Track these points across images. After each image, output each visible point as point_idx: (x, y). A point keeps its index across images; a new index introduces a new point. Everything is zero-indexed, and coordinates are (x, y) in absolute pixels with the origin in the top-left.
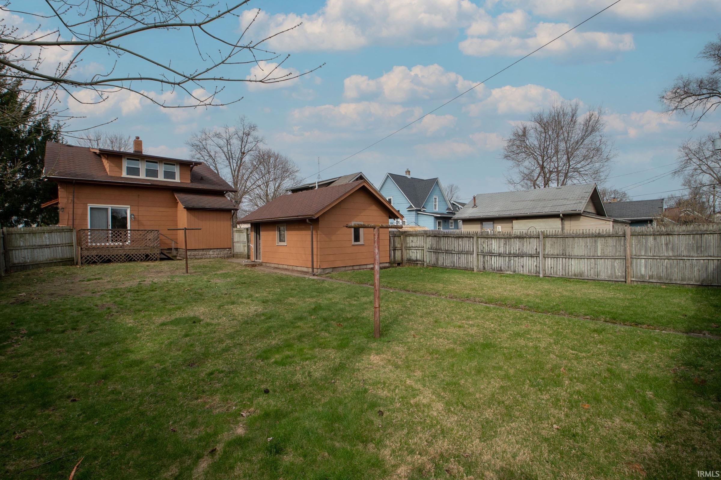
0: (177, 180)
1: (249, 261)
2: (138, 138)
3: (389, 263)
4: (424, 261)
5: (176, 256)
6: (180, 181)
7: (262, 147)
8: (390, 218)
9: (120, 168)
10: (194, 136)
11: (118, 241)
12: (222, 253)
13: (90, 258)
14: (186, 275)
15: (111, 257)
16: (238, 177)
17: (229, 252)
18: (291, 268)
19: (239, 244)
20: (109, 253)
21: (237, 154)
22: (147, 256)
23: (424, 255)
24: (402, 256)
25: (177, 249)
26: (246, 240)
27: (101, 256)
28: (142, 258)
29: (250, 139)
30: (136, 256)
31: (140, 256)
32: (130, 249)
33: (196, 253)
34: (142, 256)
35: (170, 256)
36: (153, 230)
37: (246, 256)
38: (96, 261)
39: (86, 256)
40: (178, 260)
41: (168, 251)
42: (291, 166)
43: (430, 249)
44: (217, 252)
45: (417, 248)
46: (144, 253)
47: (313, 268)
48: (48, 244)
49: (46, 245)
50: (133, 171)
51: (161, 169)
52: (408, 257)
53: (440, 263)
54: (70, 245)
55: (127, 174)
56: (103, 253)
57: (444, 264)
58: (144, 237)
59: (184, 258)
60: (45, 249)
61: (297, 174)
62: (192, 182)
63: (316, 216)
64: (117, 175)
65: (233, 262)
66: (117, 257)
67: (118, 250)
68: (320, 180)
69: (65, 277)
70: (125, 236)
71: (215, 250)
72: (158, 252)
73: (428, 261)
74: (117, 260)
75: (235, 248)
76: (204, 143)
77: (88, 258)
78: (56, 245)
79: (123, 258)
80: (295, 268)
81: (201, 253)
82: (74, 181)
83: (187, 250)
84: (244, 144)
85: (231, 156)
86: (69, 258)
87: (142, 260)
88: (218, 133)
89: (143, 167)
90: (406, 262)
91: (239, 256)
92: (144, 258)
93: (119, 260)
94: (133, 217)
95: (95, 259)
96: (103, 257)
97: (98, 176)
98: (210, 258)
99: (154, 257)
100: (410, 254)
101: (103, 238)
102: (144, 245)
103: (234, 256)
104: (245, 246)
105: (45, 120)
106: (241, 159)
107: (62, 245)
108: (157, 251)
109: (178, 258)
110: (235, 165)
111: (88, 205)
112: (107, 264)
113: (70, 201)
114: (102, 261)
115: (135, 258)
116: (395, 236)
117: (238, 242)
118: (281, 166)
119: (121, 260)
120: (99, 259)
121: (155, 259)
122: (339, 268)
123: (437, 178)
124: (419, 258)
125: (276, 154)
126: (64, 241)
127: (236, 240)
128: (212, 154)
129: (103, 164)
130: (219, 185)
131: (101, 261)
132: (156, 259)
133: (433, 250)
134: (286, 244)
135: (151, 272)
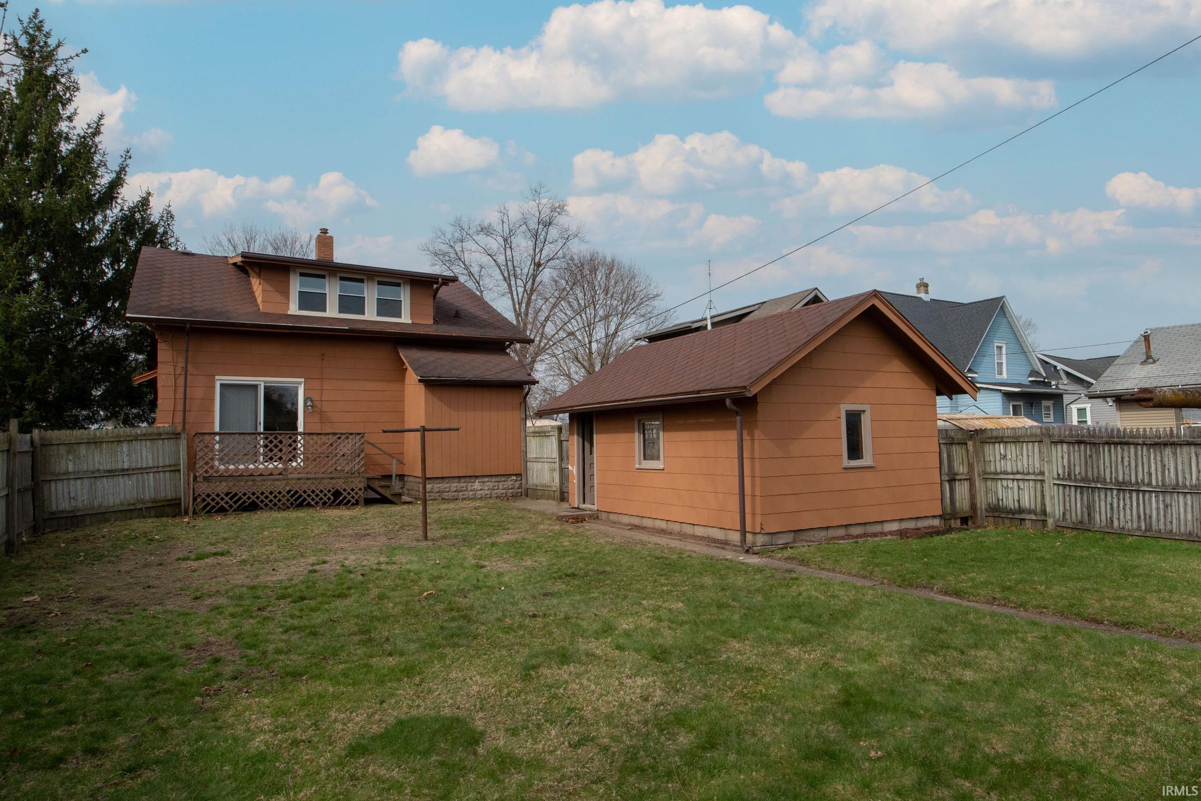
0: (405, 318)
1: (565, 505)
2: (324, 231)
3: (941, 517)
4: (1044, 512)
5: (400, 495)
6: (410, 322)
7: (578, 249)
8: (939, 393)
9: (286, 294)
10: (439, 234)
11: (275, 458)
12: (501, 487)
13: (213, 500)
14: (424, 544)
15: (258, 498)
16: (527, 314)
17: (517, 484)
18: (676, 527)
19: (539, 465)
20: (254, 489)
21: (526, 268)
22: (337, 494)
23: (1043, 496)
24: (973, 497)
25: (401, 477)
26: (555, 455)
27: (236, 494)
28: (325, 499)
29: (553, 233)
30: (313, 496)
31: (321, 495)
32: (299, 479)
33: (444, 485)
34: (325, 495)
35: (387, 493)
36: (351, 434)
37: (558, 494)
38: (226, 506)
39: (204, 496)
40: (405, 503)
41: (383, 483)
42: (643, 286)
43: (1063, 479)
44: (490, 483)
45: (1019, 476)
46: (329, 487)
47: (743, 532)
48: (126, 467)
49: (123, 470)
50: (311, 301)
51: (371, 294)
52: (993, 500)
53: (1100, 518)
54: (173, 468)
55: (300, 309)
56: (240, 488)
57: (1116, 523)
58: (331, 448)
59: (417, 499)
60: (120, 477)
61: (656, 303)
62: (436, 322)
63: (754, 390)
64: (279, 311)
65: (529, 511)
66: (271, 497)
67: (274, 480)
68: (714, 313)
69: (150, 547)
70: (290, 449)
71: (486, 479)
72: (362, 486)
73: (1058, 513)
74: (271, 505)
75: (530, 473)
76: (458, 248)
77: (209, 500)
78: (143, 470)
79: (284, 500)
80: (689, 530)
81: (455, 485)
82: (188, 326)
83: (426, 479)
84: (540, 245)
85: (512, 273)
86: (171, 500)
87: (324, 503)
88: (486, 224)
89: (332, 290)
90: (984, 514)
91: (540, 493)
92: (329, 499)
93: (275, 505)
94: (309, 403)
95: (222, 503)
96: (240, 498)
97: (240, 314)
98: (474, 499)
99: (353, 497)
100: (996, 493)
101: (242, 454)
102: (332, 469)
103: (529, 493)
104: (554, 470)
105: (144, 203)
106: (534, 277)
107: (156, 470)
108: (359, 483)
109: (405, 498)
110: (520, 290)
111: (217, 377)
112: (248, 514)
113: (178, 371)
114: (239, 507)
115: (309, 499)
116: (951, 444)
117: (537, 460)
118: (619, 288)
119: (279, 504)
120: (231, 502)
121: (353, 501)
122: (812, 533)
123: (1003, 297)
124: (1026, 503)
125: (609, 260)
126: (161, 460)
127: (532, 453)
128: (475, 269)
129: (251, 288)
130: (495, 328)
131: (235, 507)
132: (357, 501)
133: (1076, 480)
134: (662, 467)
135: (344, 536)
